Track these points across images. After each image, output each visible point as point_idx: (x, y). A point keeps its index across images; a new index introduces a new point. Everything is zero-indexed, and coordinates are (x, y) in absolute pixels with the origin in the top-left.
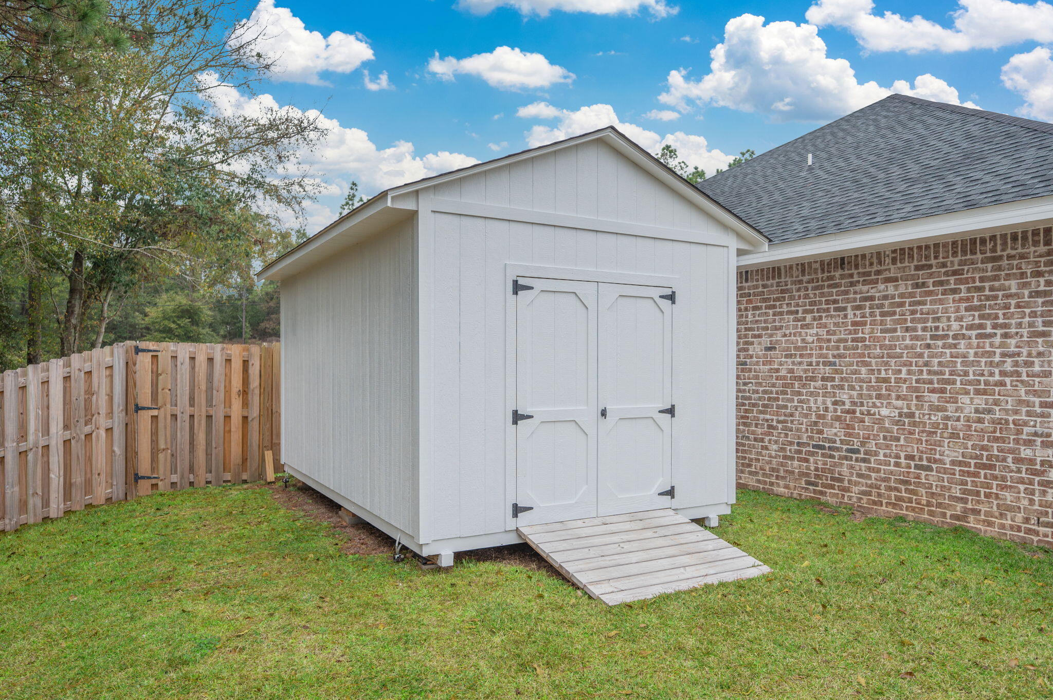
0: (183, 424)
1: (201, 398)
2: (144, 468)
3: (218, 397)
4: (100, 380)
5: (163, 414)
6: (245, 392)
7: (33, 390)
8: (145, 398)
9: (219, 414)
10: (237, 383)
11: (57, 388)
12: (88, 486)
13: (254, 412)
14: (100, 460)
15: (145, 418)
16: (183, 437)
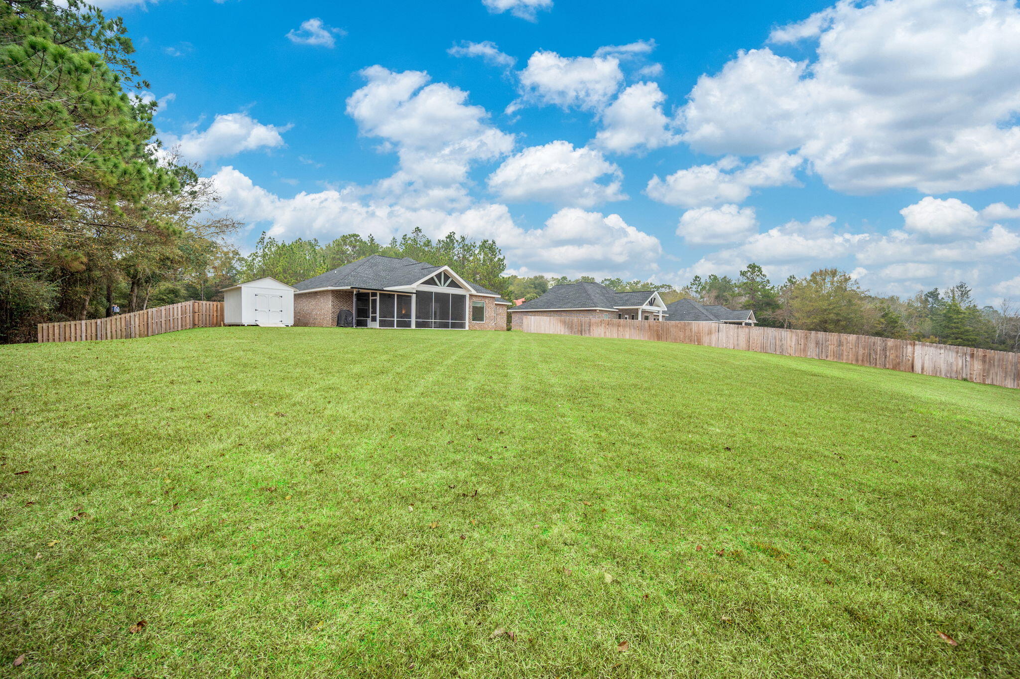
0: (204, 316)
1: (208, 311)
2: (197, 323)
3: (211, 311)
4: (188, 307)
5: (200, 314)
6: (217, 311)
7: (175, 309)
8: (197, 311)
9: (211, 314)
10: (215, 309)
11: (180, 308)
12: (186, 326)
13: (219, 314)
14: (188, 321)
15: (197, 314)
16: (204, 318)
